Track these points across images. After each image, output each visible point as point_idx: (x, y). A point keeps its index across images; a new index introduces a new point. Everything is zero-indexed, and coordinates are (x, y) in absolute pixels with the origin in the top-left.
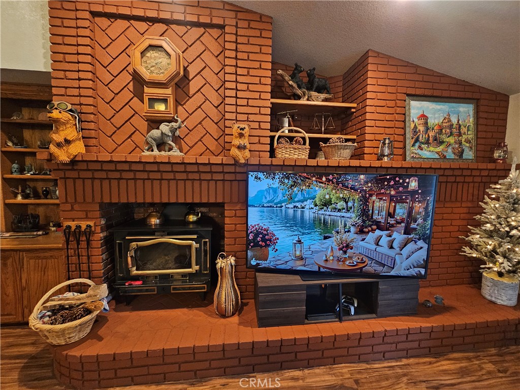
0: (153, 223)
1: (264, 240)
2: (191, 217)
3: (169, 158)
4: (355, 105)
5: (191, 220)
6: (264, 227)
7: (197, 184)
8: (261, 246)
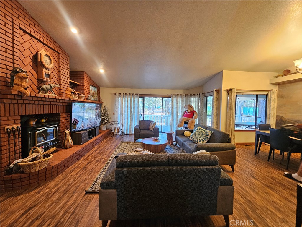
0: (32, 124)
1: (75, 123)
2: (43, 120)
3: (52, 97)
4: (79, 84)
5: (43, 121)
6: (76, 119)
7: (49, 106)
8: (75, 125)
